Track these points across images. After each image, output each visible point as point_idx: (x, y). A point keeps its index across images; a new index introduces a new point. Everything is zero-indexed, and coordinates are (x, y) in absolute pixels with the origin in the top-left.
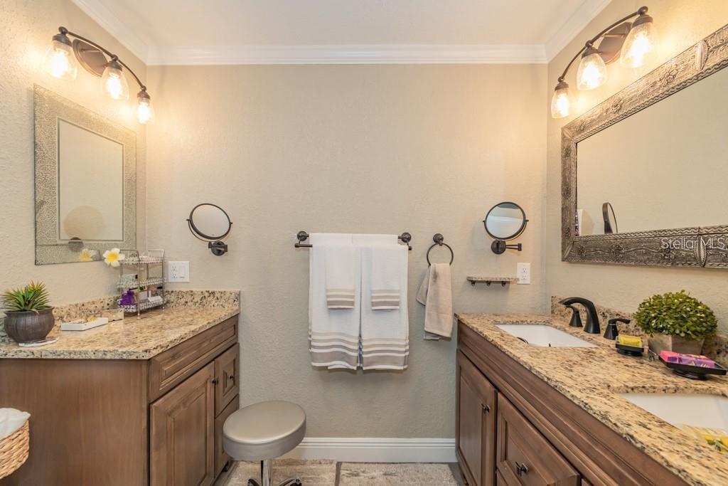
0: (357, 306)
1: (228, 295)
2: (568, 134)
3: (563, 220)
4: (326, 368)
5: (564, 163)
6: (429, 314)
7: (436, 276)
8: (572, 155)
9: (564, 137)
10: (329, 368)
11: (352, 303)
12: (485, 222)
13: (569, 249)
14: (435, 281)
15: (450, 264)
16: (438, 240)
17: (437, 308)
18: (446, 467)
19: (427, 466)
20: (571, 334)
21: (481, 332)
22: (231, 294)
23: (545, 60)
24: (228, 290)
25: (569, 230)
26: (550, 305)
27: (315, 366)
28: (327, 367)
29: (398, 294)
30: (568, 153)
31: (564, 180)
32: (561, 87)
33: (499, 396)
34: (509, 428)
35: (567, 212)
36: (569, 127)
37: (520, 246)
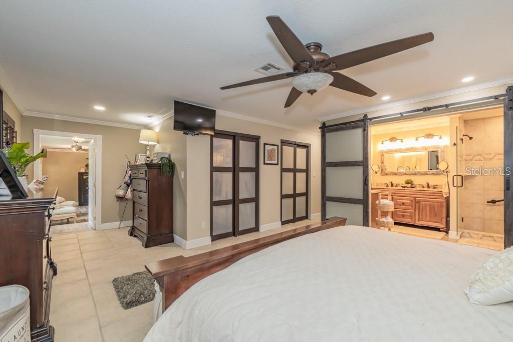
3: (381, 168)
5: (381, 157)
8: (384, 156)
9: (381, 152)
13: (383, 174)
25: (383, 170)
31: (382, 160)
32: (382, 143)
33: (394, 197)
34: (398, 200)
35: (382, 166)
36: (383, 151)
37: (377, 173)
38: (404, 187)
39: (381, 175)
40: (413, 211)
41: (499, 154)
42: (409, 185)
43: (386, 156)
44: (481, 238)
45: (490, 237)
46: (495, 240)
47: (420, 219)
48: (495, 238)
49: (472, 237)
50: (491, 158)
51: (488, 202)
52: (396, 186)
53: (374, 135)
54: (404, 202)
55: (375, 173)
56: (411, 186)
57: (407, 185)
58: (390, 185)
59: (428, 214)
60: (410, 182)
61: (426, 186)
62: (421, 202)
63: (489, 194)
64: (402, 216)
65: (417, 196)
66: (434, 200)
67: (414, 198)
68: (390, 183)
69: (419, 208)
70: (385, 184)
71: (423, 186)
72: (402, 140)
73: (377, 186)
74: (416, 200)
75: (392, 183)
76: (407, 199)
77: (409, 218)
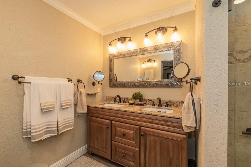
0: (56, 109)
2: (111, 56)
3: (110, 77)
5: (110, 63)
6: (79, 107)
7: (81, 93)
8: (112, 62)
9: (110, 57)
10: (42, 140)
11: (54, 107)
12: (93, 76)
14: (80, 95)
15: (84, 89)
16: (79, 81)
17: (82, 104)
18: (83, 156)
19: (78, 160)
20: (117, 104)
21: (103, 107)
23: (103, 35)
26: (106, 99)
27: (33, 142)
28: (41, 139)
29: (71, 101)
30: (111, 61)
31: (110, 67)
32: (110, 44)
33: (113, 122)
34: (117, 128)
35: (111, 75)
36: (111, 55)
37: (102, 83)
38: (132, 104)
39: (110, 87)
40: (138, 149)
42: (137, 101)
43: (116, 62)
50: (246, 59)
52: (125, 102)
53: (104, 36)
54: (125, 132)
55: (99, 83)
56: (140, 103)
57: (134, 100)
58: (118, 100)
59: (158, 158)
60: (138, 97)
61: (157, 102)
62: (148, 135)
63: (242, 119)
64: (123, 156)
65: (143, 124)
66: (167, 135)
67: (139, 127)
68: (118, 98)
69: (145, 145)
70: (113, 98)
71: (153, 102)
72: (130, 38)
73: (106, 100)
74: (141, 131)
75: (119, 97)
76: (129, 127)
77: (131, 160)
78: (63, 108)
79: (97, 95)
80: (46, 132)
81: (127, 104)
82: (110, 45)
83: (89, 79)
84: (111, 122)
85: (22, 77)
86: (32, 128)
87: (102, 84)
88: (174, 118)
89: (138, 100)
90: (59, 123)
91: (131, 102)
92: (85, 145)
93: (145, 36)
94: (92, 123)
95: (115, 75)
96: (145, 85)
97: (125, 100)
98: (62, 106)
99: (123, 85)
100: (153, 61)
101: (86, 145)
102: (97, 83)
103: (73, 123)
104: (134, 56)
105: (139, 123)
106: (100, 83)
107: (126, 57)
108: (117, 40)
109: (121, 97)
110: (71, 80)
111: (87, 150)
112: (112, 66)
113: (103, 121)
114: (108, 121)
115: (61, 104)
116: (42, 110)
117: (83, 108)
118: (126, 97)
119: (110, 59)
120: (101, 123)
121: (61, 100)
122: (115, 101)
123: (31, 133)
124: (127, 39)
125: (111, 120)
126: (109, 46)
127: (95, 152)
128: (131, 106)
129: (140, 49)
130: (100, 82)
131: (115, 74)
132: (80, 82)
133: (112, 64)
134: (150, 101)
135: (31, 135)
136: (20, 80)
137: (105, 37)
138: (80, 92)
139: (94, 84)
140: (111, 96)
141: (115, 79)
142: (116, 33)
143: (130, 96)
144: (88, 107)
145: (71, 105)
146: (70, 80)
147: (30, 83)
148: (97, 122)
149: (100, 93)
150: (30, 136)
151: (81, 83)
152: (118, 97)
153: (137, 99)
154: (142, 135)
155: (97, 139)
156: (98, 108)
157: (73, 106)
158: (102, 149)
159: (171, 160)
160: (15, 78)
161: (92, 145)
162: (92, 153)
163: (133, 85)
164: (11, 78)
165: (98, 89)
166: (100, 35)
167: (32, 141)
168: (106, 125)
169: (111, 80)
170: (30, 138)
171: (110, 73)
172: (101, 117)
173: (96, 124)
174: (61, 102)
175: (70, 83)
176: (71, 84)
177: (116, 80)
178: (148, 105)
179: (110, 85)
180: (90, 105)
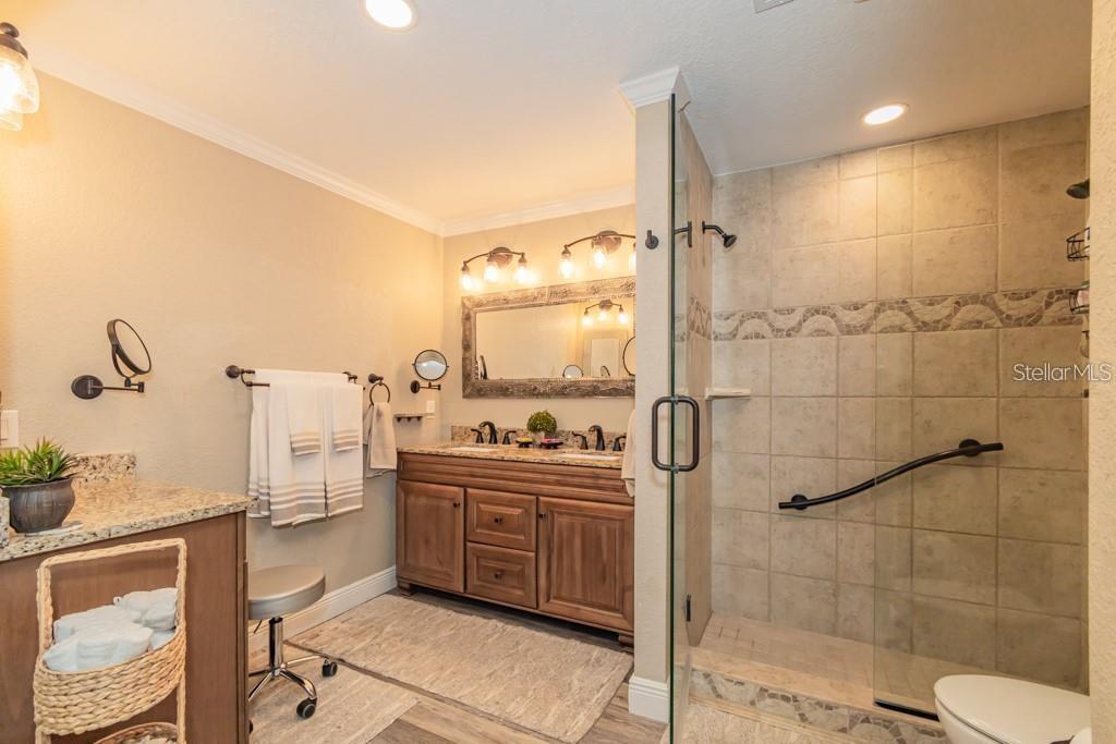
0: (322, 450)
1: (115, 459)
2: (469, 302)
3: (464, 367)
4: (289, 525)
5: (464, 325)
6: (375, 453)
7: (379, 414)
8: (472, 320)
9: (464, 305)
10: (293, 524)
11: (318, 447)
12: (414, 365)
13: (468, 390)
14: (378, 420)
15: (388, 402)
16: (373, 379)
17: (383, 445)
18: (385, 596)
19: (372, 602)
20: (483, 446)
22: (122, 458)
23: (442, 235)
24: (116, 451)
25: (469, 375)
26: (450, 433)
27: (275, 526)
29: (356, 434)
30: (467, 318)
31: (465, 336)
32: (465, 269)
33: (469, 490)
34: (481, 506)
35: (468, 362)
36: (469, 299)
37: (439, 386)
38: (526, 445)
39: (464, 397)
40: (532, 554)
41: (817, 312)
42: (541, 437)
43: (482, 321)
44: (753, 703)
45: (786, 699)
46: (803, 717)
47: (554, 591)
48: (805, 707)
49: (719, 696)
50: (793, 329)
51: (782, 506)
52: (507, 441)
53: (445, 239)
54: (502, 514)
55: (430, 386)
56: (545, 441)
57: (533, 435)
58: (489, 437)
59: (578, 568)
60: (541, 425)
61: (592, 439)
62: (556, 515)
63: (784, 474)
64: (496, 576)
65: (545, 488)
66: (597, 509)
67: (533, 497)
68: (487, 429)
69: (549, 541)
70: (473, 430)
71: (584, 438)
72: (523, 254)
73: (453, 439)
74: (541, 505)
75: (491, 426)
76: (512, 500)
77: (515, 584)
78: (338, 449)
79: (424, 420)
80: (302, 509)
81: (514, 446)
82: (463, 269)
83: (401, 373)
84: (465, 492)
85: (249, 372)
86: (271, 493)
87: (439, 389)
88: (610, 468)
89: (542, 434)
90: (328, 489)
91: (524, 440)
92: (390, 566)
93: (564, 253)
94: (412, 499)
95: (480, 362)
96: (563, 391)
97: (510, 435)
98: (336, 446)
99: (504, 390)
100: (615, 308)
101: (394, 567)
102: (426, 384)
103: (361, 493)
104: (535, 306)
105: (536, 487)
106: (435, 385)
107: (512, 308)
108: (486, 258)
109: (496, 427)
110: (355, 378)
111: (397, 577)
112: (470, 332)
113: (444, 491)
114: (455, 489)
115: (334, 440)
116: (293, 450)
117: (385, 456)
118: (510, 426)
119: (466, 311)
120: (439, 496)
121: (335, 430)
122: (480, 440)
123: (269, 503)
124: (516, 258)
125: (464, 486)
126: (461, 273)
127: (420, 580)
128: (523, 449)
129: (551, 287)
130: (433, 383)
131: (482, 358)
132: (378, 382)
133: (470, 329)
134: (576, 435)
135: (269, 510)
136: (247, 377)
137: (450, 243)
138: (378, 411)
139: (415, 387)
140: (467, 425)
141: (481, 370)
142: (485, 234)
143: (521, 424)
144: (400, 454)
145: (356, 443)
146: (353, 378)
147: (268, 385)
148: (428, 495)
149: (432, 414)
150: (266, 513)
151: (380, 384)
152: (487, 426)
153: (539, 430)
154: (541, 516)
155: (427, 542)
156: (430, 455)
157: (361, 446)
158: (440, 568)
159: (604, 568)
160: (232, 373)
161: (410, 561)
162: (411, 584)
163: (530, 391)
164: (224, 374)
165: (428, 403)
166: (435, 237)
167: (274, 523)
168: (450, 499)
169: (466, 376)
170: (269, 517)
171: (464, 355)
172: (438, 480)
173: (423, 501)
174: (333, 434)
175: (352, 384)
176: (357, 389)
177: (485, 376)
178: (571, 447)
179: (464, 391)
180: (405, 450)
